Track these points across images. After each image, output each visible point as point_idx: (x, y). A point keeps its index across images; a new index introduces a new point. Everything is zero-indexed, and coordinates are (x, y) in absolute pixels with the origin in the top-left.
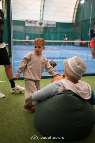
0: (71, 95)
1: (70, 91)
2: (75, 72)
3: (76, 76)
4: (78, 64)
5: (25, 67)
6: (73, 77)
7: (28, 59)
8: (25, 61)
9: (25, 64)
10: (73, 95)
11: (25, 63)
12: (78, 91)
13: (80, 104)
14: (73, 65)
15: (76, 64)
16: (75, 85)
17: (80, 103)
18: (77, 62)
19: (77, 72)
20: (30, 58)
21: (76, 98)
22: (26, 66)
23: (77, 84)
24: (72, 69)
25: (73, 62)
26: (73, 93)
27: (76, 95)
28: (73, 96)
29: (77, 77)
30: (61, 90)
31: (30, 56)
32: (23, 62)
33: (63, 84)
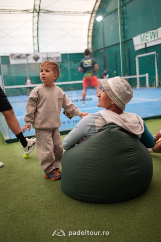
0: (116, 129)
1: (113, 124)
7: (36, 98)
10: (119, 129)
12: (126, 124)
13: (130, 141)
16: (119, 115)
17: (129, 140)
20: (39, 95)
21: (124, 134)
22: (36, 110)
23: (121, 115)
27: (122, 129)
28: (119, 131)
30: (99, 123)
31: (38, 92)
32: (29, 106)
33: (102, 116)
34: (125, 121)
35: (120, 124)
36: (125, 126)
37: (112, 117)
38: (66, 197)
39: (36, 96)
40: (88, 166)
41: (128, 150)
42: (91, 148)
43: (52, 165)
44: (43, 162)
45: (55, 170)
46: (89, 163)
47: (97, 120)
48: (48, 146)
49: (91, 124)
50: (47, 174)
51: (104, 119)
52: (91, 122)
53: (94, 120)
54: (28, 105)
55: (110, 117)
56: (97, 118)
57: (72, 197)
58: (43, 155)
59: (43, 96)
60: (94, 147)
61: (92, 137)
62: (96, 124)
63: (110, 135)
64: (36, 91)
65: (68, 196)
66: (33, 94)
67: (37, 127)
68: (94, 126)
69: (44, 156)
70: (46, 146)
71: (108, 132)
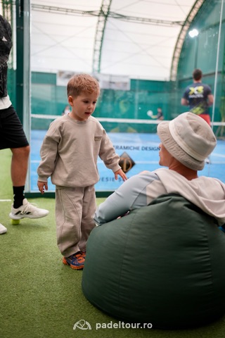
0: (180, 205)
1: (178, 194)
2: (188, 151)
3: (191, 161)
4: (196, 130)
5: (54, 159)
6: (186, 162)
7: (56, 137)
8: (51, 145)
9: (54, 154)
10: (186, 205)
11: (51, 150)
13: (203, 228)
14: (183, 133)
15: (191, 129)
16: (189, 181)
17: (203, 226)
18: (191, 124)
19: (193, 150)
20: (62, 133)
21: (194, 214)
23: (194, 180)
24: (181, 144)
25: (181, 125)
26: (187, 200)
27: (192, 206)
28: (186, 208)
29: (194, 163)
30: (153, 192)
31: (60, 128)
32: (46, 150)
33: (159, 179)
34: (199, 193)
35: (189, 197)
36: (198, 200)
37: (176, 183)
38: (86, 302)
39: (57, 135)
40: (125, 259)
41: (196, 244)
42: (135, 230)
43: (74, 245)
44: (61, 240)
45: (78, 253)
46: (127, 254)
47: (150, 186)
48: (73, 214)
49: (140, 191)
50: (66, 258)
51: (162, 185)
52: (139, 187)
53: (146, 183)
54: (44, 148)
55: (174, 182)
56: (151, 182)
57: (95, 306)
58: (62, 228)
59: (69, 135)
60: (138, 228)
61: (139, 211)
62: (148, 193)
63: (168, 213)
64: (58, 126)
65: (90, 302)
66: (52, 132)
67: (60, 183)
68: (145, 195)
69: (64, 230)
70: (69, 214)
71: (167, 207)
